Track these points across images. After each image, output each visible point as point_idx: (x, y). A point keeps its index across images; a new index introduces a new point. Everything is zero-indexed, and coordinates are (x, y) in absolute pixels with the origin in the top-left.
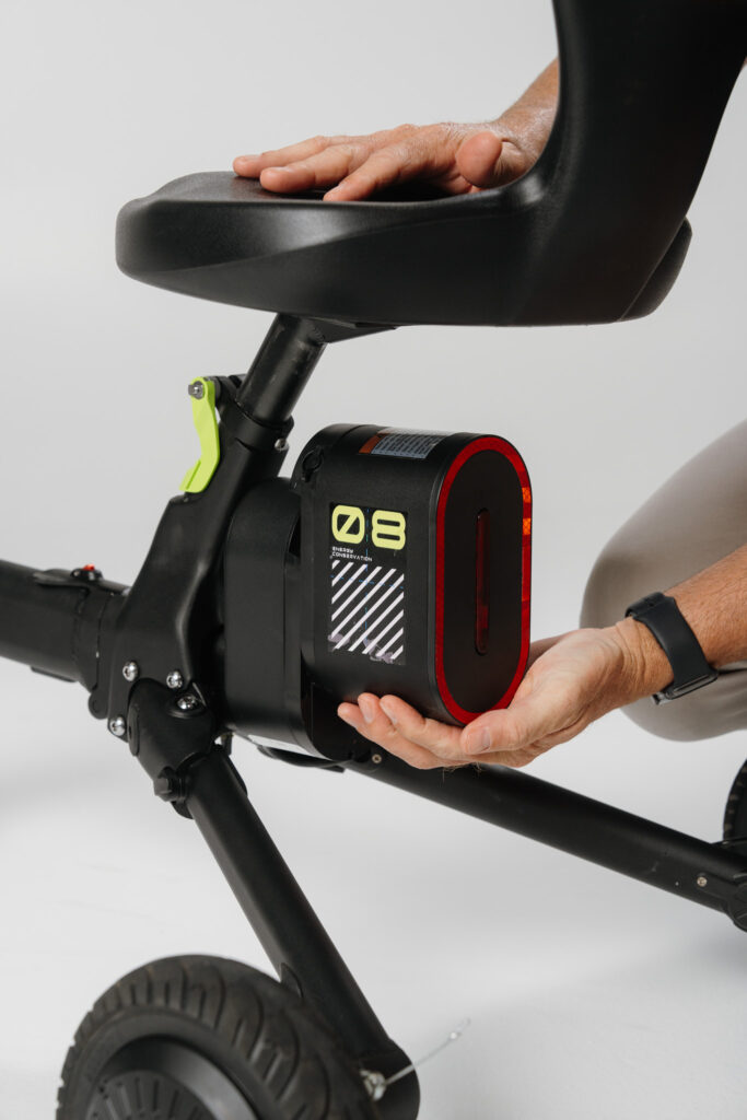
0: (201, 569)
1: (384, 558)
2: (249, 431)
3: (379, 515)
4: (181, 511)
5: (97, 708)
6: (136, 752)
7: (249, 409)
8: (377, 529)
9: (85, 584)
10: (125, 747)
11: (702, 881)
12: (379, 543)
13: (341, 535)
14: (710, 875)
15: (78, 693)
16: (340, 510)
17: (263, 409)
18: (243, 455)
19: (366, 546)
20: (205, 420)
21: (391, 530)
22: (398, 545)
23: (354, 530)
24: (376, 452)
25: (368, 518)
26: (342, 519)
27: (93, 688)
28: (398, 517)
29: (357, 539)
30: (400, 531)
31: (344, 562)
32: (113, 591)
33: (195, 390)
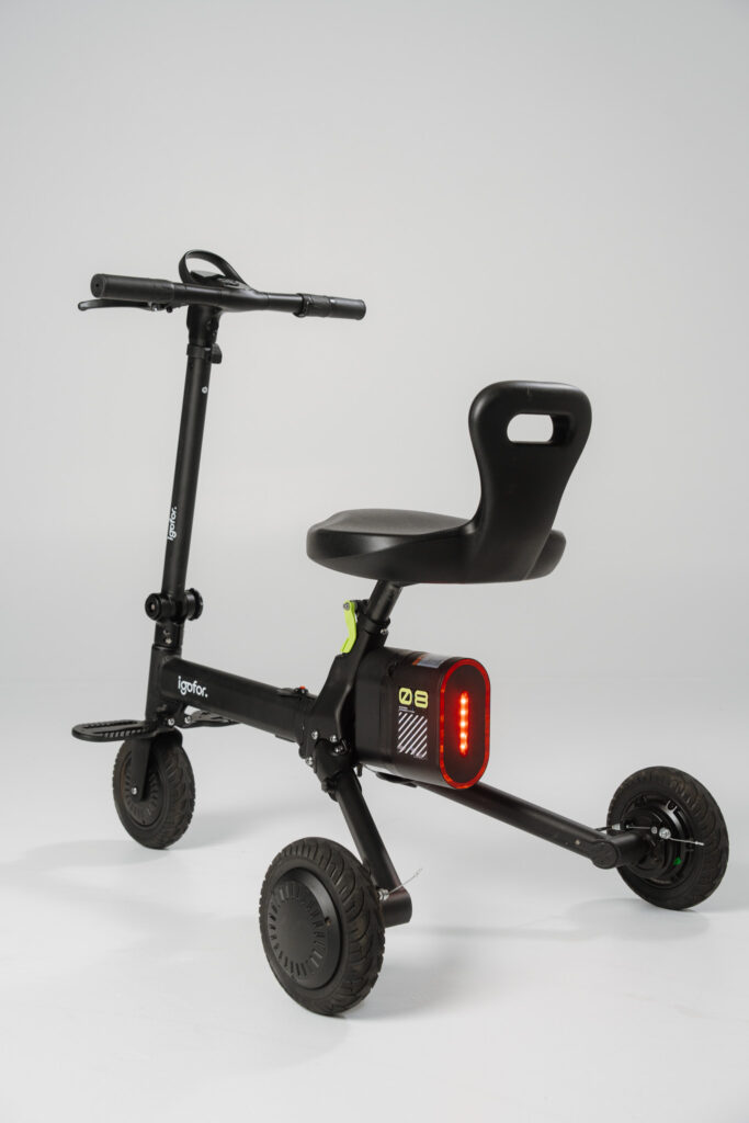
0: (348, 688)
1: (419, 712)
2: (369, 626)
3: (418, 692)
4: (341, 661)
5: (303, 754)
6: (316, 772)
7: (369, 615)
8: (417, 699)
9: (300, 694)
10: (312, 770)
11: (578, 842)
12: (418, 705)
13: (403, 701)
14: (581, 840)
15: (296, 747)
16: (402, 690)
17: (376, 615)
18: (366, 637)
19: (413, 706)
20: (351, 619)
21: (422, 699)
22: (425, 706)
23: (408, 699)
24: (419, 664)
25: (413, 694)
26: (403, 694)
27: (301, 745)
28: (425, 693)
29: (409, 703)
30: (426, 700)
31: (404, 713)
32: (311, 698)
33: (346, 606)
